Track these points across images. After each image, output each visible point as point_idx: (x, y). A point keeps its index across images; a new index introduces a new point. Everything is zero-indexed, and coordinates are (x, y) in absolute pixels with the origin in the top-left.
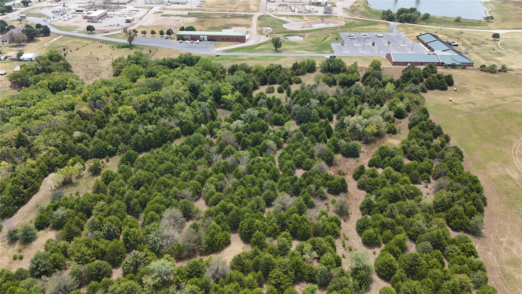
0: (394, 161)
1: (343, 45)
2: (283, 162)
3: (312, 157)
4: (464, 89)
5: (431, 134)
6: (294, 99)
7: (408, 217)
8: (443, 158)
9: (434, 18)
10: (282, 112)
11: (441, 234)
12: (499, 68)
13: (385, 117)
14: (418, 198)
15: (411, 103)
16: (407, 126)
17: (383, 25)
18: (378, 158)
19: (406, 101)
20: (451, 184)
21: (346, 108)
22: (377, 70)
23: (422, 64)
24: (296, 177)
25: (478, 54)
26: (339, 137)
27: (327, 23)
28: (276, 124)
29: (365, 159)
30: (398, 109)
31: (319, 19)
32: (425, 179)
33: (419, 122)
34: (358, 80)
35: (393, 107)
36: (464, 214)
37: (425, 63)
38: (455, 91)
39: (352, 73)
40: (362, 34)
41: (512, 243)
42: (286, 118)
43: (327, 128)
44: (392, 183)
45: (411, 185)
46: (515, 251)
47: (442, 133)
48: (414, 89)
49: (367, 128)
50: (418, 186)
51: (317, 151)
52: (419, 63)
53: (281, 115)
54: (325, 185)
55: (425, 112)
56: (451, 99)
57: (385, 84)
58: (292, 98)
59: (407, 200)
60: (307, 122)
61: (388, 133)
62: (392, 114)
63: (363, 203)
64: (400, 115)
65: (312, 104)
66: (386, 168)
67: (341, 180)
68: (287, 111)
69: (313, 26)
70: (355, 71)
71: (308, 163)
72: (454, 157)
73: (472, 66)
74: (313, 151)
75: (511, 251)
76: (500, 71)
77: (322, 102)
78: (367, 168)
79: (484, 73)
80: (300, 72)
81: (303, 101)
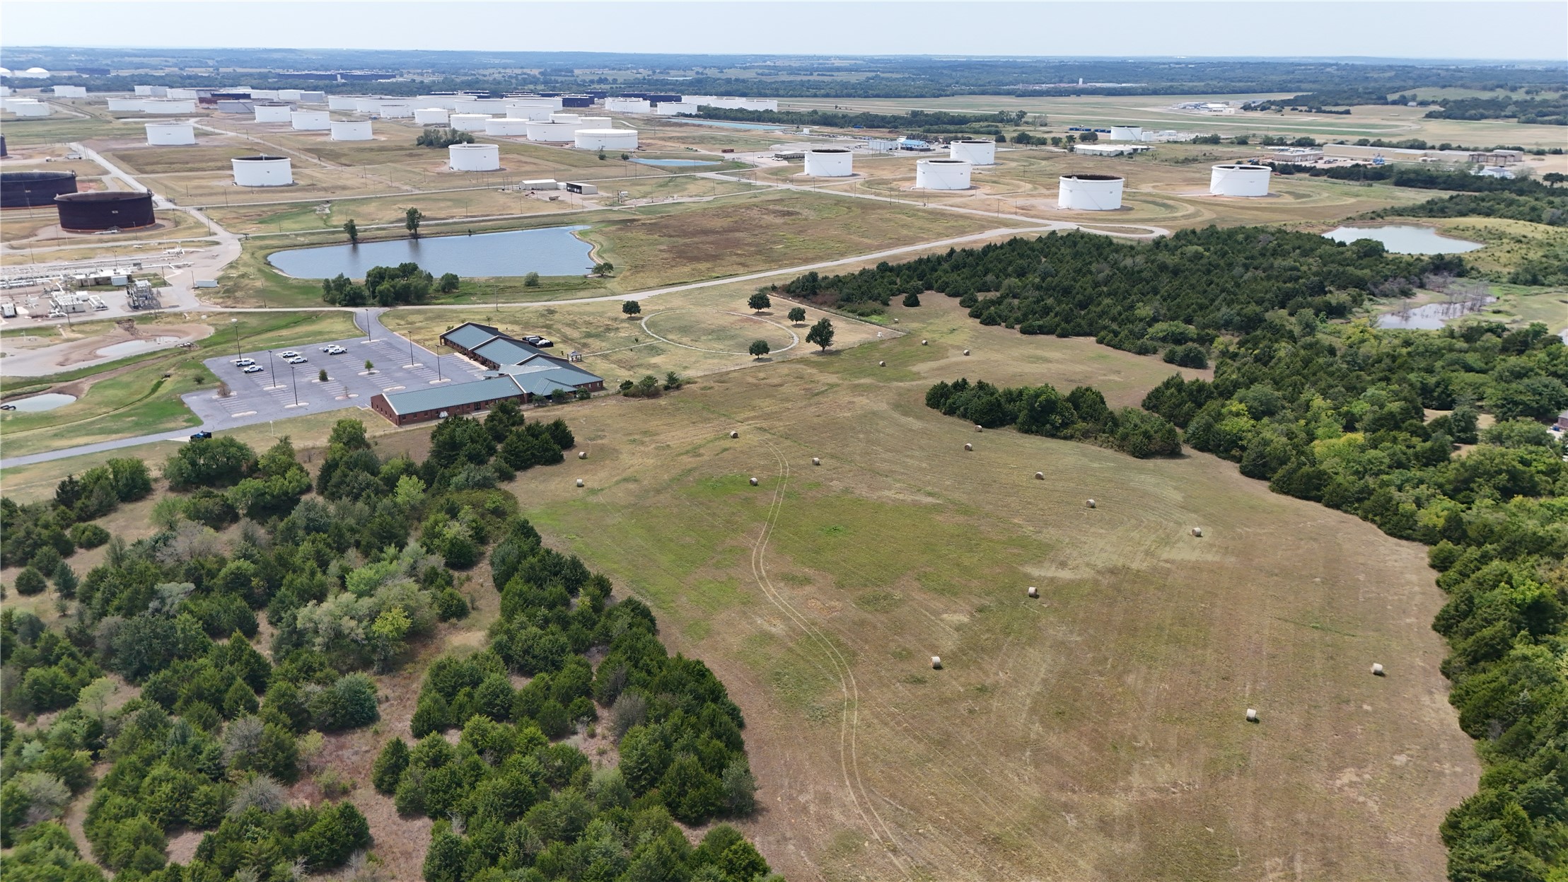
0: (485, 696)
1: (225, 394)
2: (109, 834)
3: (218, 774)
4: (602, 449)
5: (560, 587)
6: (94, 602)
7: (570, 840)
8: (609, 642)
9: (469, 283)
10: (59, 658)
11: (667, 851)
12: (662, 382)
13: (422, 577)
14: (578, 776)
15: (483, 516)
16: (490, 583)
17: (336, 320)
18: (436, 701)
19: (467, 513)
20: (649, 702)
21: (292, 582)
22: (357, 448)
23: (478, 406)
24: (176, 869)
25: (605, 357)
26: (295, 680)
27: (153, 337)
28: (40, 709)
29: (400, 719)
30: (453, 545)
31: (119, 330)
32: (583, 715)
33: (519, 562)
34: (308, 489)
35: (436, 542)
36: (702, 770)
37: (487, 402)
38: (584, 458)
39: (283, 471)
40: (281, 354)
41: (825, 799)
42: (80, 675)
43: (248, 663)
44: (497, 763)
45: (552, 745)
46: (838, 816)
47: (585, 575)
48: (479, 477)
49: (379, 622)
50: (572, 742)
51: (231, 748)
52: (468, 405)
53: (54, 669)
54: (289, 854)
55: (526, 531)
56: (579, 481)
57: (391, 483)
58: (86, 599)
59: (556, 795)
60: (165, 663)
61: (444, 618)
62: (437, 561)
63: (431, 858)
64: (461, 558)
65: (169, 601)
66: (467, 724)
67: (342, 814)
68: (75, 649)
69: (99, 352)
70: (290, 465)
71: (209, 801)
72: (634, 629)
73: (602, 388)
74: (216, 756)
75: (831, 817)
76: (667, 388)
77: (205, 582)
78: (412, 744)
79: (634, 402)
80: (92, 509)
81: (131, 599)
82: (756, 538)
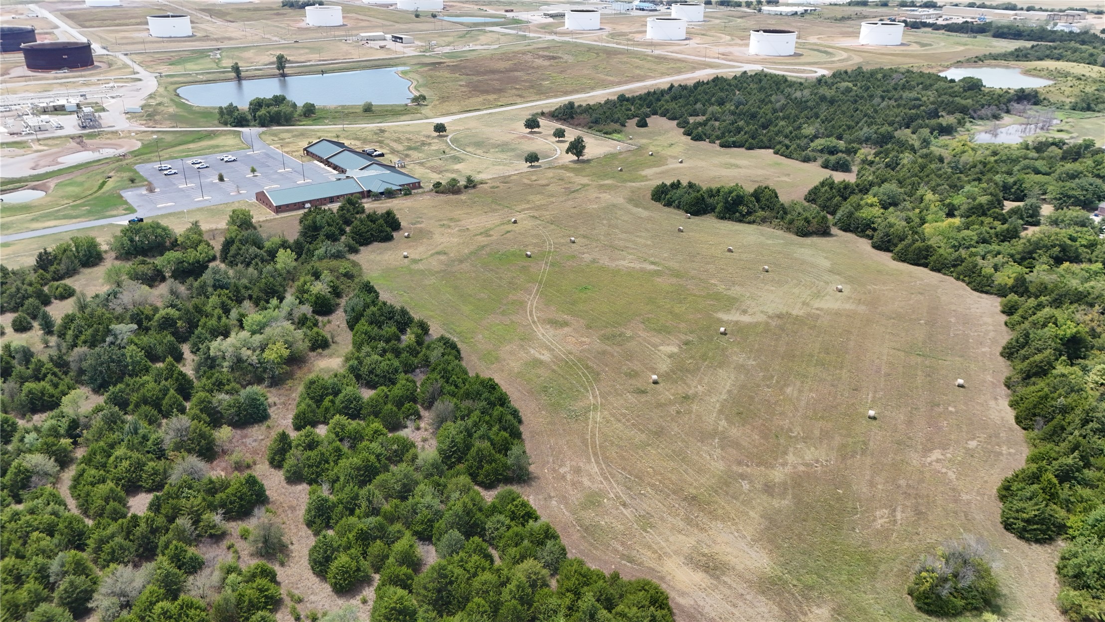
0: (343, 402)
1: (151, 190)
2: (88, 495)
3: (160, 454)
4: (421, 231)
5: (393, 328)
6: (68, 337)
7: (404, 498)
8: (428, 366)
9: (324, 110)
10: (45, 376)
11: (470, 505)
12: (463, 183)
13: (296, 320)
14: (409, 455)
15: (338, 278)
16: (344, 325)
17: (228, 137)
18: (309, 406)
19: (326, 276)
20: (457, 407)
21: (205, 323)
22: (247, 229)
23: (332, 200)
24: (135, 518)
25: (421, 164)
26: (211, 391)
27: (97, 149)
28: (34, 410)
29: (284, 418)
30: (317, 298)
31: (73, 144)
32: (411, 415)
33: (364, 310)
34: (214, 258)
35: (306, 296)
36: (493, 452)
37: (338, 197)
38: (408, 237)
39: (195, 246)
40: (190, 162)
41: (577, 471)
42: (61, 387)
43: (177, 379)
44: (353, 447)
45: (390, 435)
46: (586, 482)
47: (411, 320)
48: (333, 251)
49: (267, 352)
50: (403, 433)
51: (168, 437)
52: (325, 199)
53: (42, 383)
54: (212, 507)
55: (368, 289)
56: (405, 254)
57: (272, 254)
58: (62, 335)
59: (393, 468)
60: (120, 379)
61: (313, 349)
62: (307, 309)
63: (309, 511)
64: (324, 307)
65: (120, 337)
66: (331, 421)
67: (247, 481)
68: (56, 370)
69: (60, 160)
70: (200, 241)
71: (156, 473)
72: (446, 357)
73: (420, 187)
74: (158, 443)
75: (581, 483)
76: (466, 187)
77: (145, 324)
78: (293, 435)
79: (443, 197)
80: (62, 272)
81: (93, 336)
82: (530, 295)
